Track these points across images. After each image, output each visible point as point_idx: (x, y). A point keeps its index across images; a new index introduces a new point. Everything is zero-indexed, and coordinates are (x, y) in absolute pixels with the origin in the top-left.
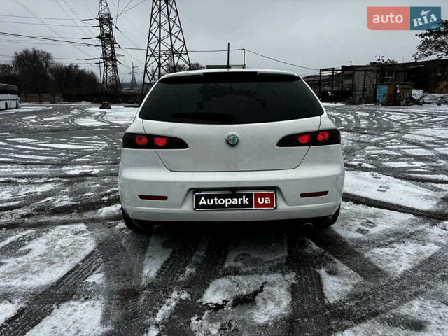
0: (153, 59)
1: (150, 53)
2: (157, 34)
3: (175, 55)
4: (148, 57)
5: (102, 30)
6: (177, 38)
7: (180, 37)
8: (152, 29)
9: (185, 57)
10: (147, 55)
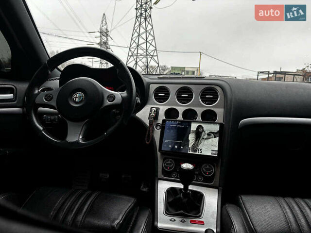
0: (132, 58)
1: (130, 54)
2: (137, 41)
3: (148, 57)
4: (129, 57)
5: (101, 40)
6: (151, 44)
7: (153, 43)
8: (133, 37)
9: (156, 58)
10: (128, 56)
